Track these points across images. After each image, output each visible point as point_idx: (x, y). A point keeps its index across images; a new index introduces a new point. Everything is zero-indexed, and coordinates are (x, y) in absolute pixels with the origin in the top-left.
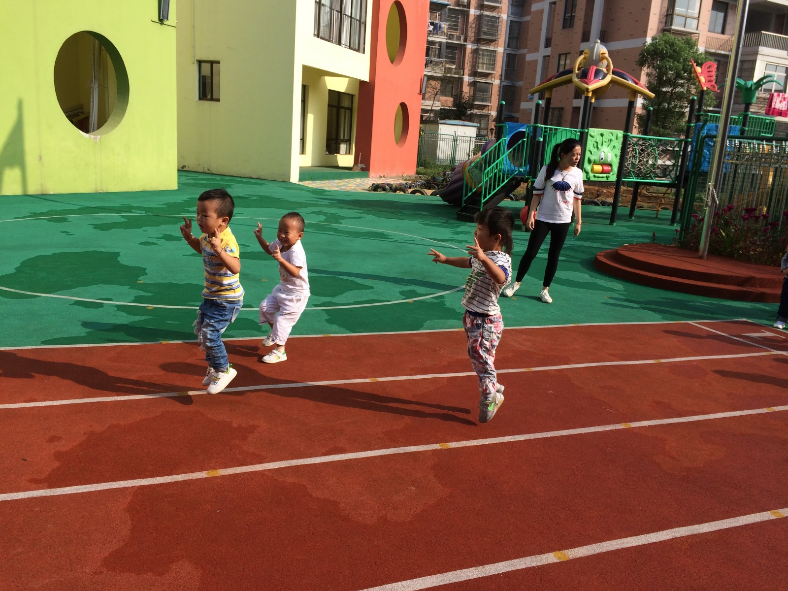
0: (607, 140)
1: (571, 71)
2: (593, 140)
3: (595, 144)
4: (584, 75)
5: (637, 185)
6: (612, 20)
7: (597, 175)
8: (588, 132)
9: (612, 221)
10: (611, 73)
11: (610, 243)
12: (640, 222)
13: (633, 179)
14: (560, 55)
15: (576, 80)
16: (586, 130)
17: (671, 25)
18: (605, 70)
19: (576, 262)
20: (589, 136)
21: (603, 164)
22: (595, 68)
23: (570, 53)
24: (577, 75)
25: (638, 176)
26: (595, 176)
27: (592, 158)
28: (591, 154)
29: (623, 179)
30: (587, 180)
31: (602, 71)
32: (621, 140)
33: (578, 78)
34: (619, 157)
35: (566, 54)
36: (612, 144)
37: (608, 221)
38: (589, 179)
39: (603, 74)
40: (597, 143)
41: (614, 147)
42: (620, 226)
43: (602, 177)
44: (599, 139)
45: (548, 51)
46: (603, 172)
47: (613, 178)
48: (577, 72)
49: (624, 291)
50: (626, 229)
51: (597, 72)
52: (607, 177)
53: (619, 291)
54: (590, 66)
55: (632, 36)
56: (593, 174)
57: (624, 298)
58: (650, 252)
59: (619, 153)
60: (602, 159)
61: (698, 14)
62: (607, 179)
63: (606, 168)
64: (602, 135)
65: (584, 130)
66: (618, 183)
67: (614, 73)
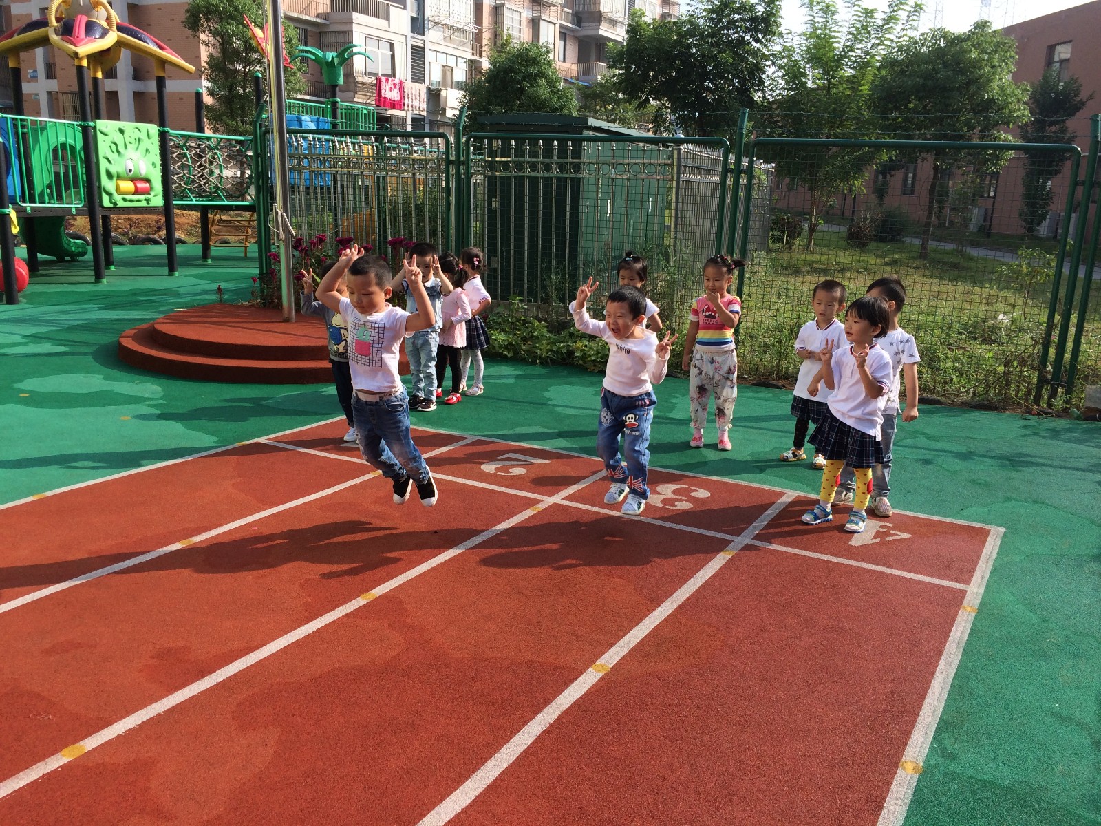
0: (133, 141)
1: (44, 23)
2: (108, 139)
3: (114, 147)
4: (67, 30)
5: (204, 210)
7: (128, 197)
8: (94, 128)
9: (172, 270)
10: (115, 29)
11: (161, 309)
12: (219, 266)
13: (192, 200)
15: (54, 38)
16: (91, 124)
18: (105, 25)
19: (85, 354)
20: (99, 134)
21: (133, 180)
22: (84, 19)
24: (55, 30)
25: (199, 196)
26: (125, 200)
27: (113, 170)
28: (110, 162)
29: (175, 202)
30: (112, 205)
31: (100, 25)
32: (156, 139)
33: (57, 34)
34: (159, 168)
36: (143, 146)
37: (166, 270)
38: (115, 204)
39: (100, 30)
40: (116, 144)
41: (147, 150)
42: (186, 276)
43: (138, 201)
44: (119, 138)
46: (137, 192)
47: (157, 200)
48: (55, 24)
49: (161, 398)
50: (194, 281)
51: (90, 27)
52: (147, 201)
53: (151, 399)
54: (76, 17)
56: (121, 196)
57: (159, 412)
58: (209, 320)
59: (158, 160)
60: (130, 171)
62: (148, 203)
63: (141, 185)
64: (122, 131)
65: (86, 123)
66: (167, 209)
67: (120, 29)
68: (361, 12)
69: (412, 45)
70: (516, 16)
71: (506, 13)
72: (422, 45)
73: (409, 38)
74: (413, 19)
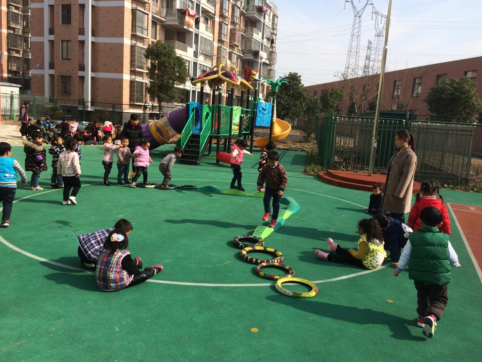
6: (98, 24)
7: (236, 131)
8: (233, 108)
14: (62, 41)
17: (135, 32)
20: (234, 111)
21: (238, 125)
22: (232, 72)
23: (71, 41)
27: (234, 122)
28: (234, 120)
29: (243, 132)
32: (240, 111)
35: (67, 41)
36: (239, 114)
38: (233, 134)
40: (236, 114)
41: (239, 116)
45: (52, 37)
48: (220, 73)
55: (113, 36)
56: (234, 131)
60: (238, 123)
61: (147, 27)
64: (237, 109)
65: (231, 107)
66: (239, 135)
68: (179, 49)
69: (194, 62)
70: (225, 51)
71: (222, 49)
72: (197, 62)
73: (193, 59)
74: (194, 52)
